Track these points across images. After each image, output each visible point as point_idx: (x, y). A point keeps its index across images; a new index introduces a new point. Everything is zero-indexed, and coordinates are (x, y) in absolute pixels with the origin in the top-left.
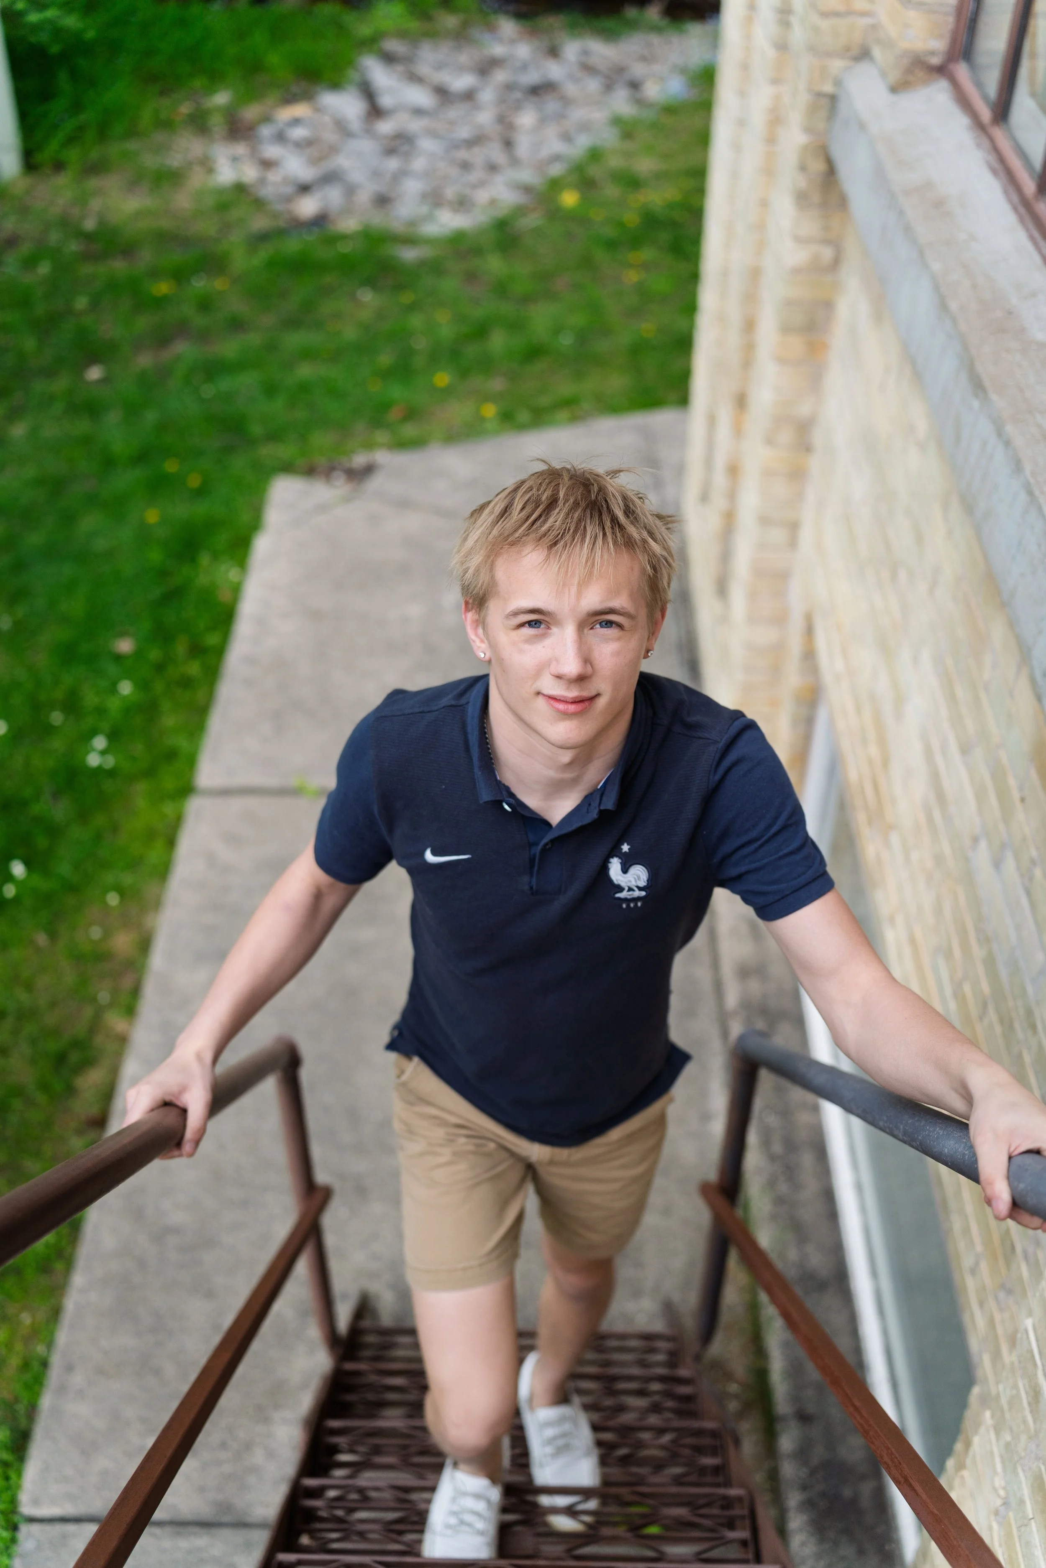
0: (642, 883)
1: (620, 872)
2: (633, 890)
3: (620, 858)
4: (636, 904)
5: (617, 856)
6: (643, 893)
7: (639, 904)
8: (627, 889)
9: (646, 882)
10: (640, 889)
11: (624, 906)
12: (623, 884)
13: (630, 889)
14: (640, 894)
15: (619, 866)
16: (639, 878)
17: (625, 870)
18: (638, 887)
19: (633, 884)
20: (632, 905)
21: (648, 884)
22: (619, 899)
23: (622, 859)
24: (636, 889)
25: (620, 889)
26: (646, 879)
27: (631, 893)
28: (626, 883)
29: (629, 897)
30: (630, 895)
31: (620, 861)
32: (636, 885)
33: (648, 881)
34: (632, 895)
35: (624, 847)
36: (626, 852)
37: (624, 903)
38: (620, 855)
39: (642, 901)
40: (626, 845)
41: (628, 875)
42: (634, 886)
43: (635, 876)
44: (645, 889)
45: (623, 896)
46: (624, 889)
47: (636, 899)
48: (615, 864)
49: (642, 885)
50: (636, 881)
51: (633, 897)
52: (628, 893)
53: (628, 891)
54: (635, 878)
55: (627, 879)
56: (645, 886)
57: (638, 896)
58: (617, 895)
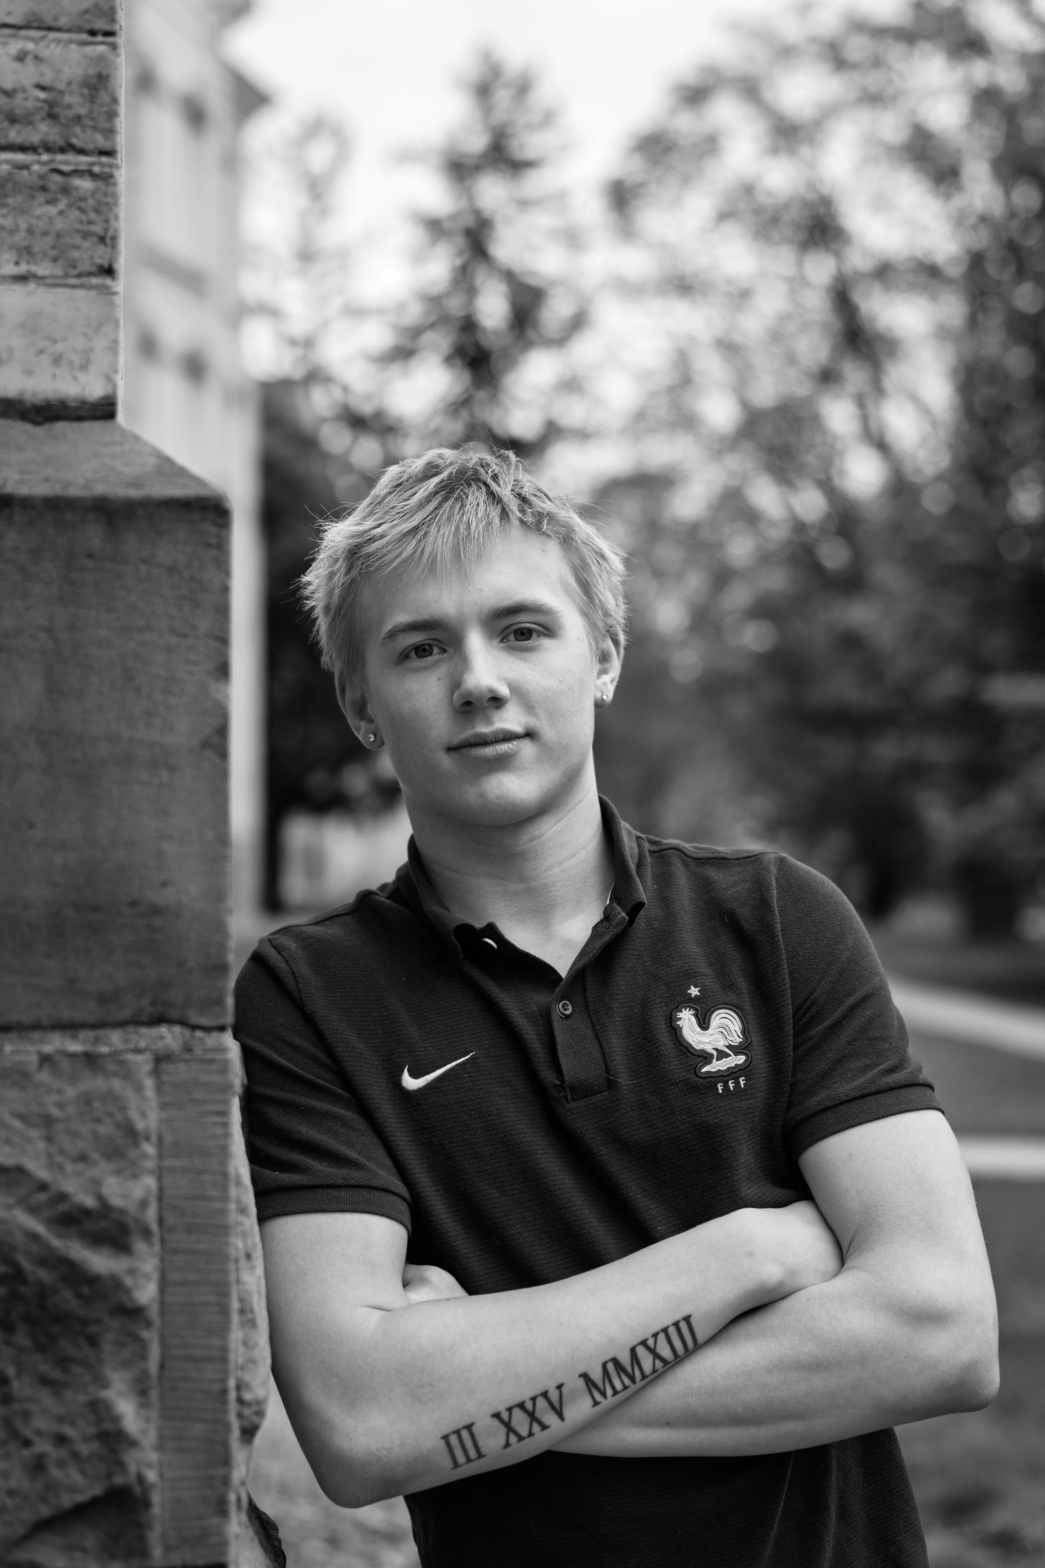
0: (736, 1039)
1: (698, 1029)
2: (728, 1056)
3: (691, 1008)
4: (737, 1083)
5: (685, 1008)
6: (741, 1059)
7: (742, 1083)
8: (715, 1053)
9: (741, 1037)
10: (737, 1050)
11: (720, 1087)
12: (709, 1049)
14: (738, 1062)
15: (693, 1019)
16: (728, 1030)
17: (704, 1024)
18: (729, 1047)
19: (721, 1044)
20: (731, 1082)
21: (744, 1040)
22: (709, 1075)
23: (695, 1009)
24: (729, 1052)
25: (707, 1058)
26: (739, 1031)
27: (724, 1061)
28: (712, 1044)
29: (722, 1069)
30: (722, 1066)
31: (692, 1013)
32: (727, 1045)
33: (743, 1034)
34: (726, 1064)
35: (690, 989)
36: (696, 996)
37: (719, 1083)
38: (690, 1002)
39: (744, 1078)
40: (693, 986)
41: (710, 1031)
42: (725, 1047)
43: (722, 1030)
44: (746, 1051)
45: (714, 1070)
46: (712, 1055)
47: (734, 1073)
48: (687, 1019)
49: (736, 1044)
50: (726, 1038)
51: (729, 1068)
52: (718, 1062)
53: (717, 1060)
54: (722, 1032)
55: (712, 1038)
56: (740, 1043)
57: (736, 1066)
58: (704, 1070)
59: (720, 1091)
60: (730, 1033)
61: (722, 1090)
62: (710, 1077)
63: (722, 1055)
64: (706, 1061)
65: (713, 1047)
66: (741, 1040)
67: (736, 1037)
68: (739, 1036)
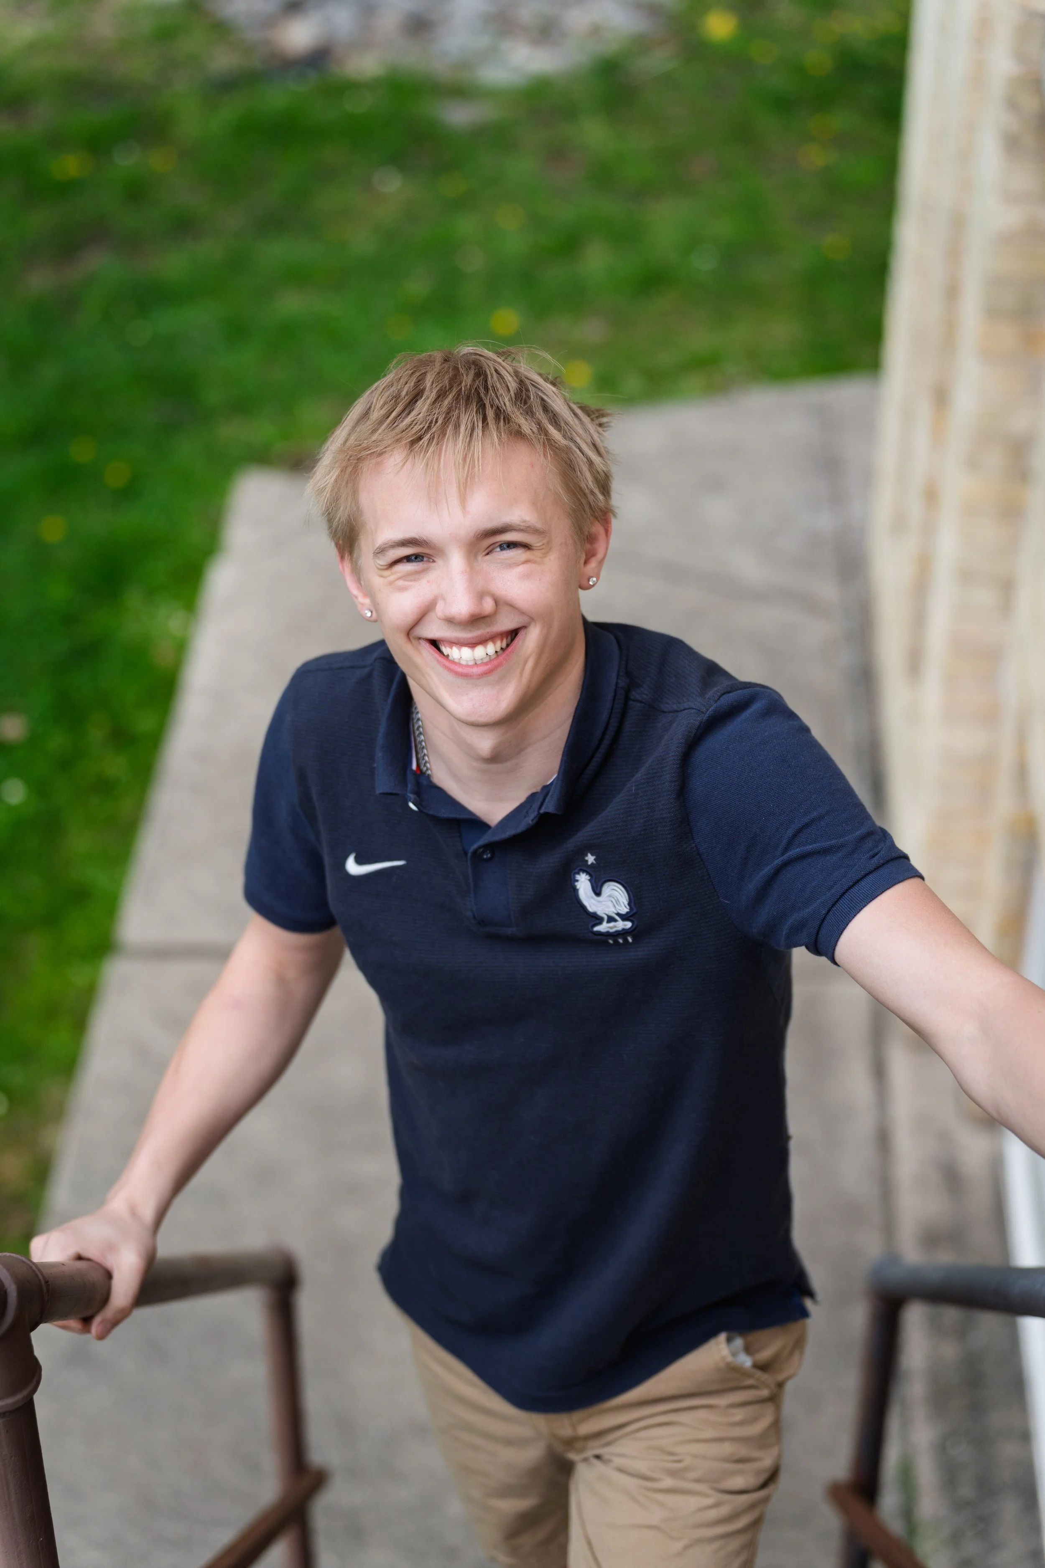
0: (624, 910)
1: (592, 894)
2: (615, 920)
3: (588, 873)
4: (626, 939)
5: (584, 871)
6: (629, 924)
8: (606, 918)
9: (628, 907)
10: (624, 917)
11: (610, 943)
12: (600, 913)
14: (625, 925)
15: (588, 884)
16: (617, 901)
17: (597, 892)
18: (618, 914)
19: (611, 911)
20: (620, 942)
21: (631, 910)
22: (599, 933)
24: (617, 918)
25: (598, 920)
26: (626, 903)
27: (612, 924)
28: (603, 910)
29: (611, 931)
30: (611, 928)
31: (588, 877)
32: (616, 912)
33: (629, 904)
34: (615, 927)
35: (587, 855)
36: (593, 864)
37: (610, 939)
38: (587, 869)
39: (630, 938)
40: (590, 853)
41: (603, 898)
42: (614, 914)
43: (612, 899)
44: (631, 918)
45: (603, 931)
46: (602, 918)
47: (624, 933)
48: (583, 883)
49: (624, 912)
50: (615, 907)
51: (616, 931)
52: (609, 925)
53: (608, 922)
55: (603, 904)
56: (627, 913)
57: (623, 929)
58: (594, 929)
60: (618, 903)
62: (600, 935)
63: (611, 919)
64: (598, 921)
66: (628, 910)
67: (624, 908)
68: (626, 907)
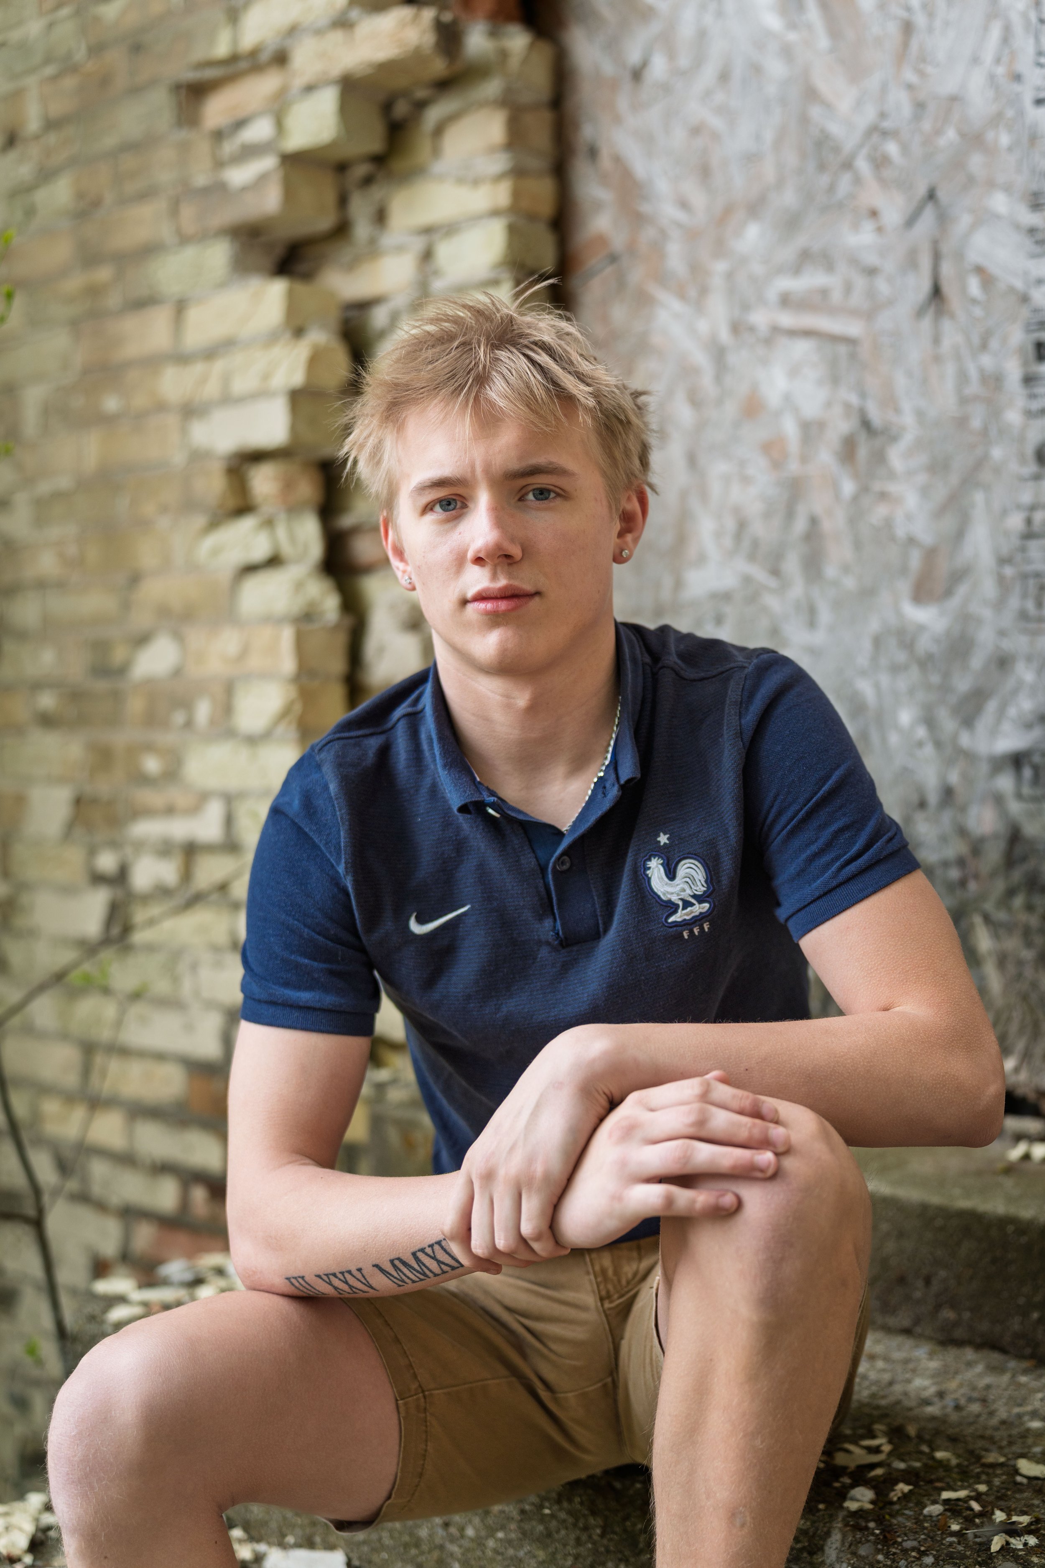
0: (700, 889)
1: (666, 880)
2: (692, 905)
3: (660, 857)
4: (702, 930)
5: (655, 856)
6: (706, 906)
8: (680, 903)
9: (705, 885)
10: (700, 899)
11: (686, 935)
12: (674, 898)
13: (687, 904)
14: (702, 909)
15: (662, 871)
16: (694, 880)
17: (671, 874)
18: (694, 896)
19: (687, 894)
20: (696, 931)
21: (708, 888)
22: (676, 924)
24: (693, 901)
25: (672, 907)
26: (703, 880)
27: (689, 910)
28: (678, 895)
29: (687, 918)
30: (687, 914)
31: (661, 862)
32: (692, 894)
33: (706, 883)
34: (692, 912)
35: (659, 836)
36: (665, 844)
37: (684, 930)
38: (659, 852)
39: (708, 923)
40: (663, 833)
41: (677, 881)
42: (690, 897)
43: (688, 880)
44: (709, 900)
45: (679, 920)
46: (677, 906)
47: (698, 920)
48: (655, 869)
49: (700, 893)
50: (691, 888)
51: (694, 917)
52: (685, 912)
53: (684, 909)
54: (687, 882)
55: (678, 888)
56: (705, 892)
57: (701, 913)
58: (671, 920)
59: (686, 937)
60: (694, 883)
61: (688, 936)
62: (676, 926)
64: (672, 910)
65: (680, 897)
66: (705, 889)
67: (700, 887)
68: (703, 886)
